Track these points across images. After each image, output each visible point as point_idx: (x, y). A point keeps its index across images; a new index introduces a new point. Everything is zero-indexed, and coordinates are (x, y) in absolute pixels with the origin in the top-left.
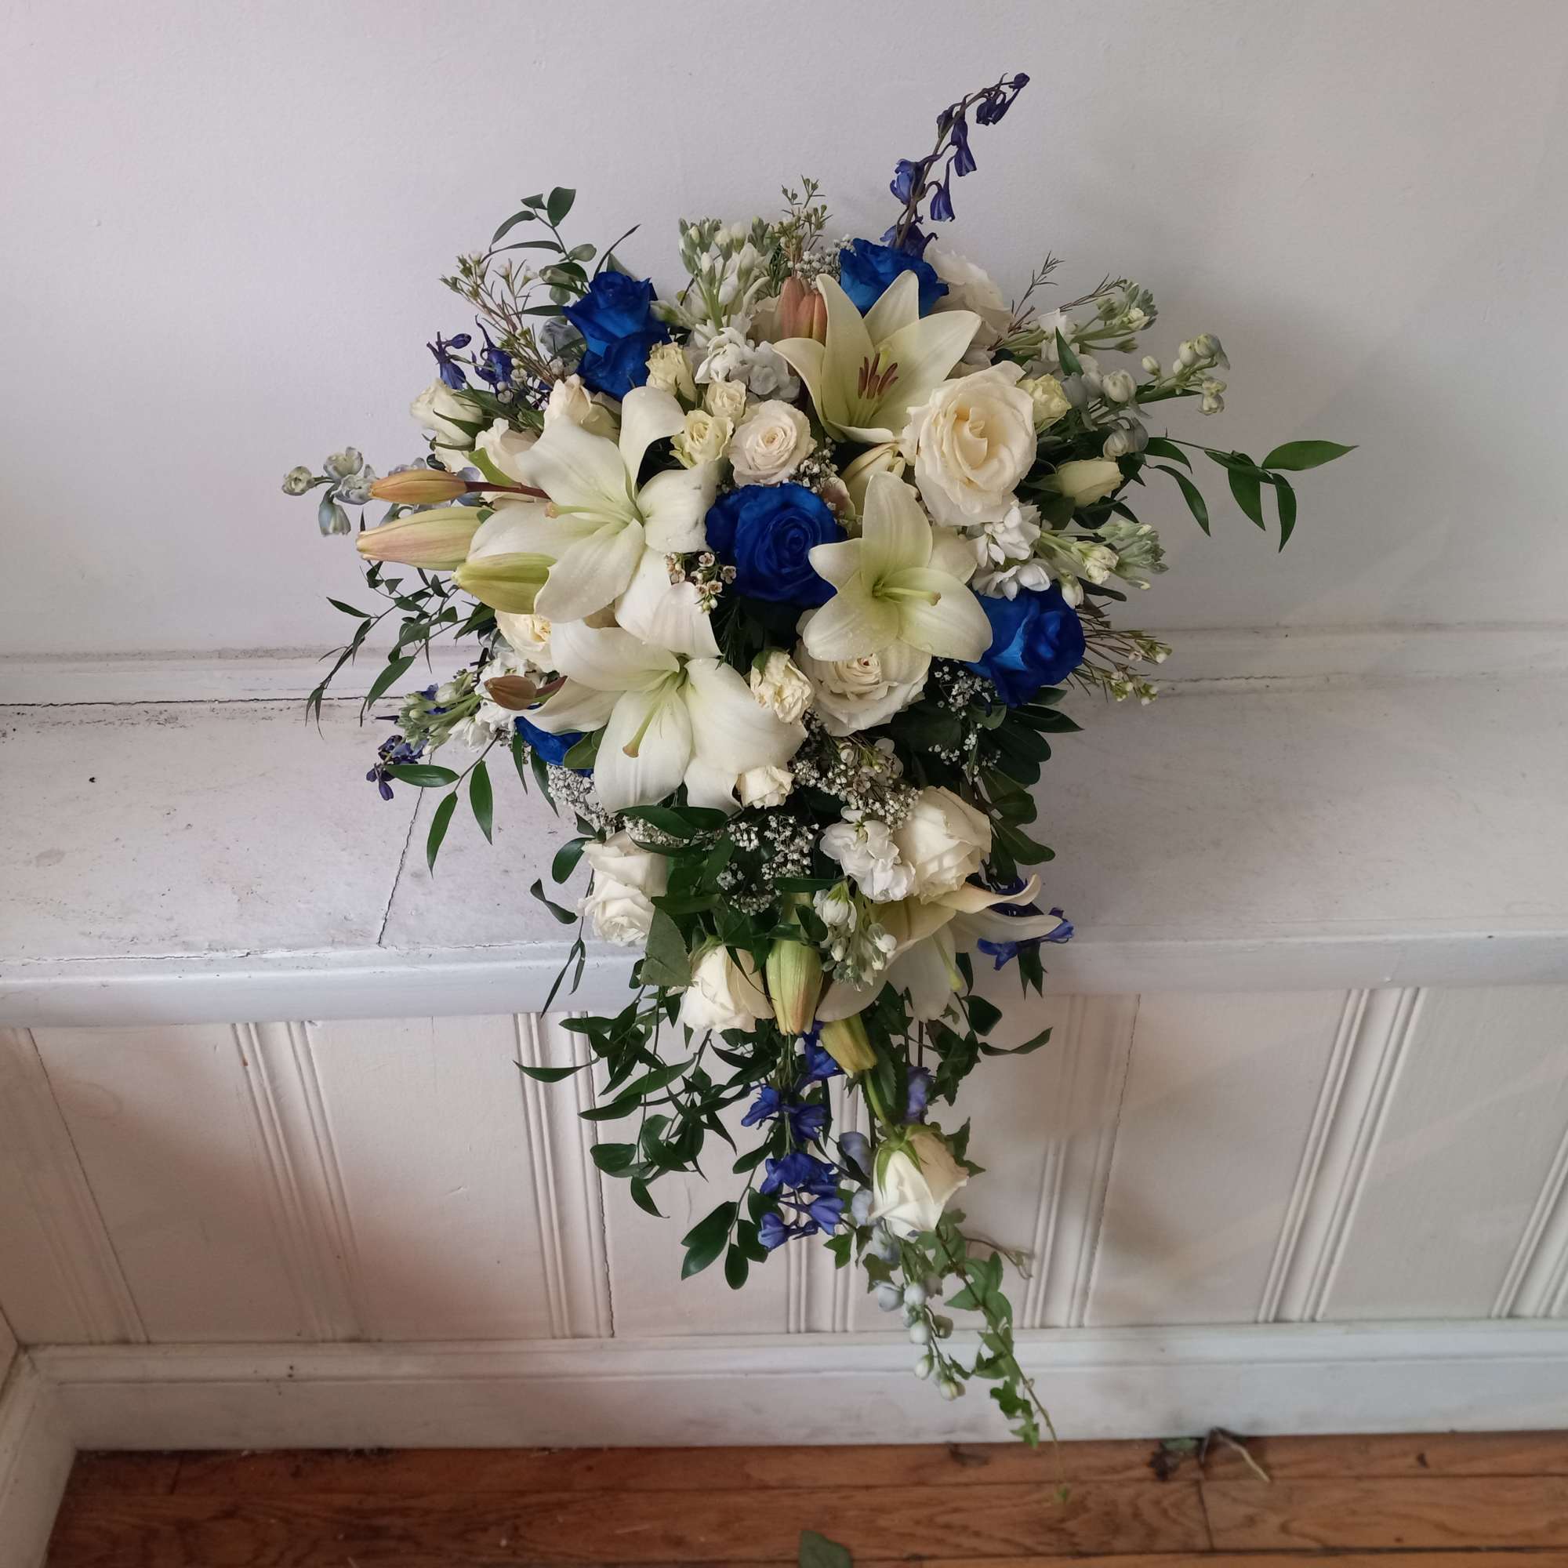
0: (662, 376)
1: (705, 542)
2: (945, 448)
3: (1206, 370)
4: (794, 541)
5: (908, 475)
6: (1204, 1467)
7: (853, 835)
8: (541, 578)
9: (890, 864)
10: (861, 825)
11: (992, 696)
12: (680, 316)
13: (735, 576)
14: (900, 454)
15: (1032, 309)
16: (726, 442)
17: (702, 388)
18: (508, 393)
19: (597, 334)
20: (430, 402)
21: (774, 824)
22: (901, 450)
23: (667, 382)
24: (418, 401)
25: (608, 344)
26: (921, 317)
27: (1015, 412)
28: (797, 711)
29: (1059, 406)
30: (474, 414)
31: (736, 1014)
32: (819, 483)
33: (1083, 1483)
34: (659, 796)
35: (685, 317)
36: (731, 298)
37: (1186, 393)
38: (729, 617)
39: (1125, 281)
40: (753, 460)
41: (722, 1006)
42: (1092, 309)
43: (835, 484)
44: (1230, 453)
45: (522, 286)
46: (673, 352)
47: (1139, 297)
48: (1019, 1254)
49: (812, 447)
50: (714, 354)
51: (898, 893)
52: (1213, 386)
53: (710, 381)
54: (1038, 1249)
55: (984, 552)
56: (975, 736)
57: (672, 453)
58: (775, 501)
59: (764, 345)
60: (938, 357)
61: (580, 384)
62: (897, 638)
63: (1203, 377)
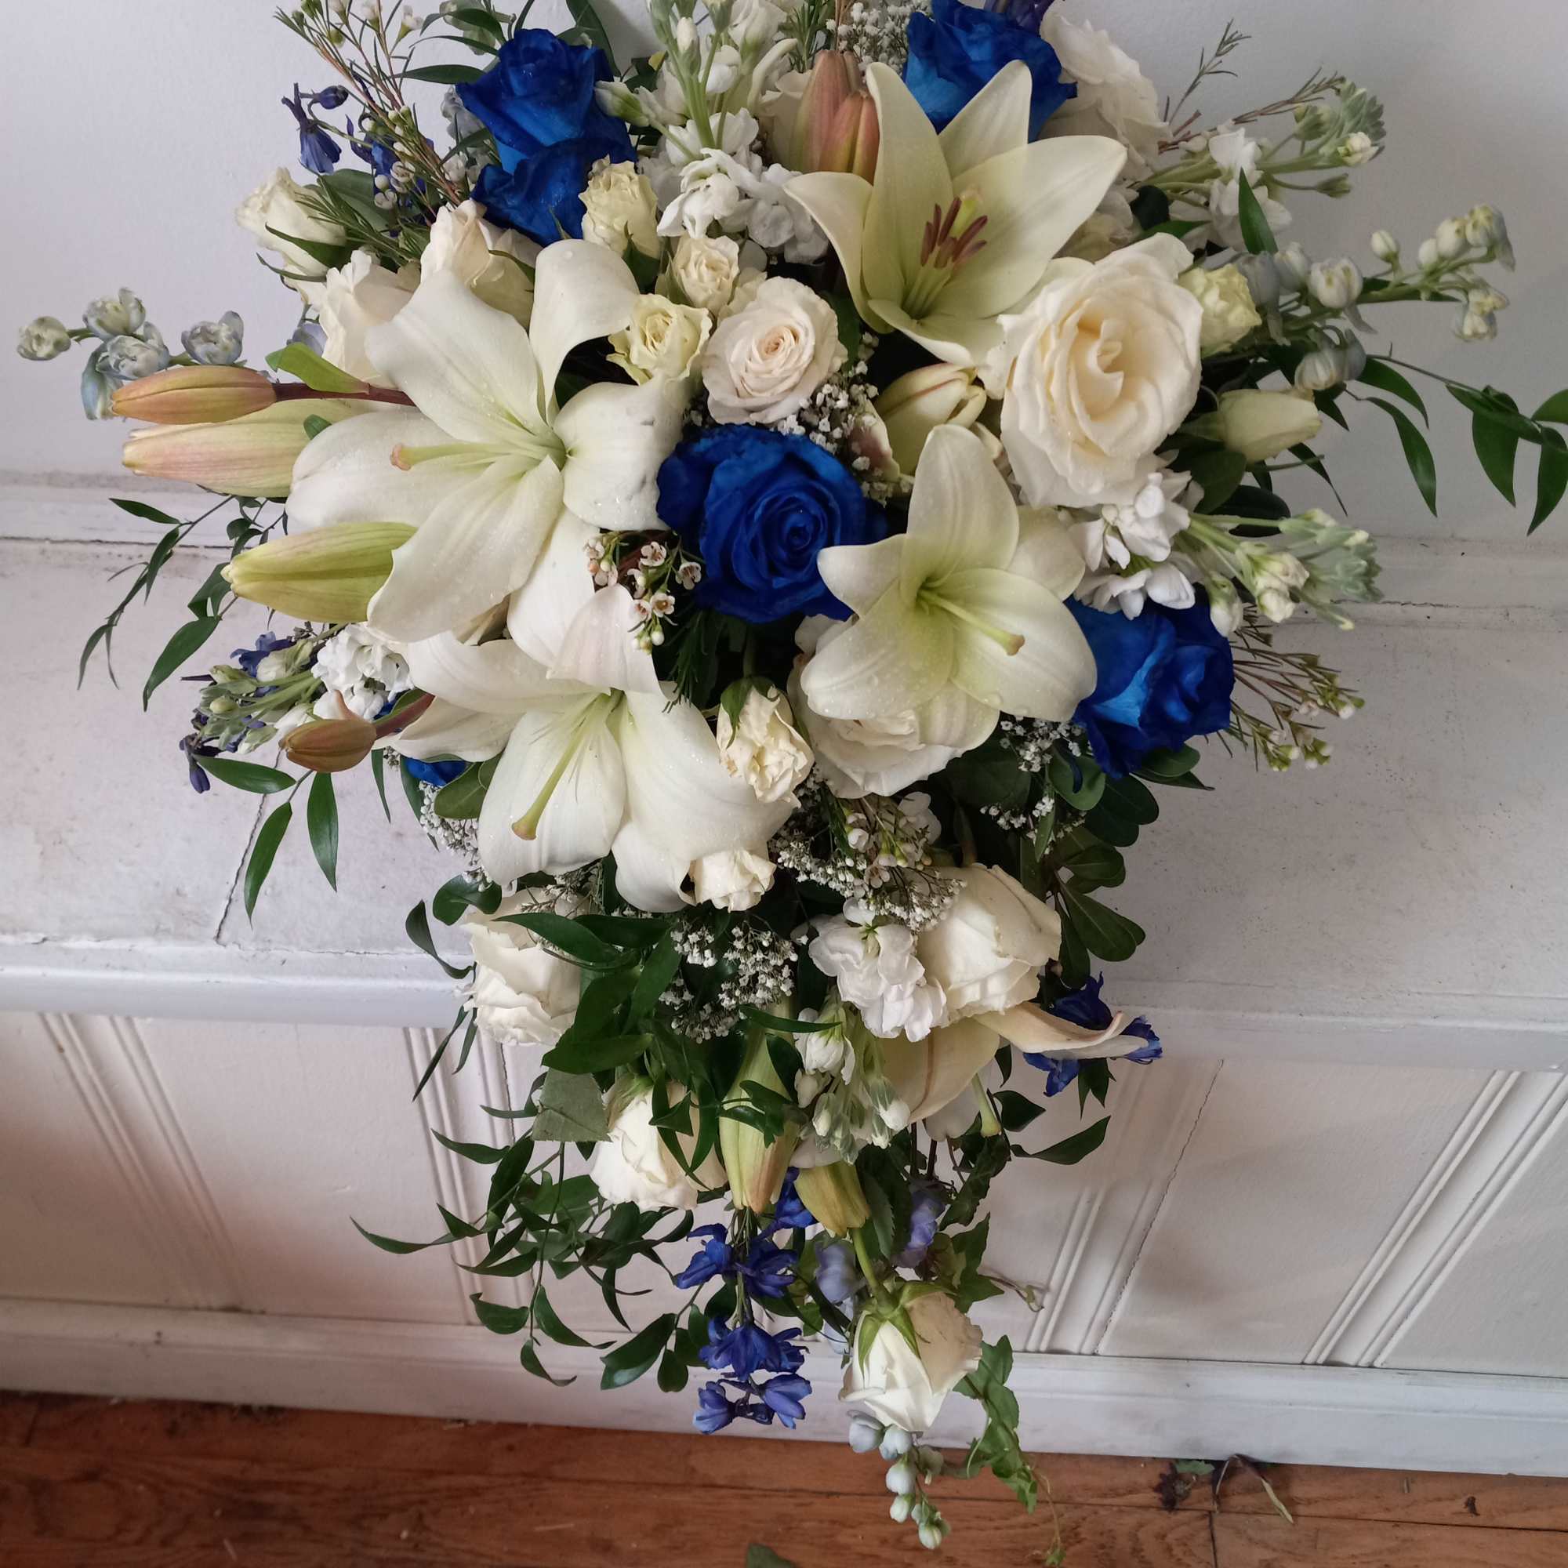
0: (605, 218)
1: (655, 514)
2: (1055, 389)
3: (1476, 267)
4: (796, 531)
5: (990, 415)
6: (1218, 1498)
7: (858, 949)
8: (383, 568)
9: (910, 989)
10: (871, 930)
11: (1083, 748)
12: (645, 109)
13: (698, 579)
14: (978, 382)
15: (1197, 114)
16: (698, 352)
17: (669, 245)
18: (391, 194)
19: (506, 136)
20: (265, 208)
21: (739, 945)
22: (980, 377)
23: (613, 229)
24: (246, 206)
25: (523, 156)
26: (1030, 141)
27: (1172, 326)
28: (785, 785)
29: (1242, 318)
30: (331, 230)
31: (669, 1187)
32: (846, 421)
33: (1079, 1505)
34: (575, 862)
35: (653, 110)
36: (730, 84)
37: (1436, 297)
38: (687, 631)
39: (1342, 80)
40: (742, 379)
41: (652, 1178)
42: (1287, 123)
43: (870, 428)
44: (1481, 389)
45: (399, 40)
46: (625, 178)
47: (1364, 111)
48: (1030, 1288)
49: (838, 363)
50: (689, 190)
51: (919, 1031)
52: (1489, 301)
53: (681, 232)
54: (1054, 1284)
55: (1098, 546)
56: (1052, 801)
57: (611, 358)
58: (771, 458)
59: (776, 168)
60: (1052, 208)
61: (477, 217)
62: (949, 680)
63: (1469, 278)
